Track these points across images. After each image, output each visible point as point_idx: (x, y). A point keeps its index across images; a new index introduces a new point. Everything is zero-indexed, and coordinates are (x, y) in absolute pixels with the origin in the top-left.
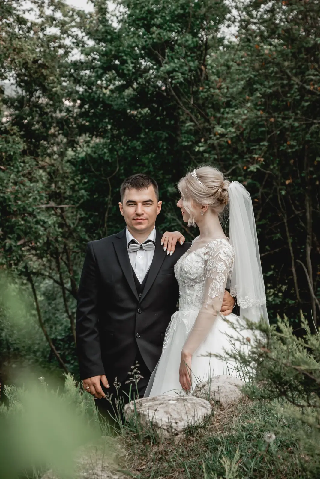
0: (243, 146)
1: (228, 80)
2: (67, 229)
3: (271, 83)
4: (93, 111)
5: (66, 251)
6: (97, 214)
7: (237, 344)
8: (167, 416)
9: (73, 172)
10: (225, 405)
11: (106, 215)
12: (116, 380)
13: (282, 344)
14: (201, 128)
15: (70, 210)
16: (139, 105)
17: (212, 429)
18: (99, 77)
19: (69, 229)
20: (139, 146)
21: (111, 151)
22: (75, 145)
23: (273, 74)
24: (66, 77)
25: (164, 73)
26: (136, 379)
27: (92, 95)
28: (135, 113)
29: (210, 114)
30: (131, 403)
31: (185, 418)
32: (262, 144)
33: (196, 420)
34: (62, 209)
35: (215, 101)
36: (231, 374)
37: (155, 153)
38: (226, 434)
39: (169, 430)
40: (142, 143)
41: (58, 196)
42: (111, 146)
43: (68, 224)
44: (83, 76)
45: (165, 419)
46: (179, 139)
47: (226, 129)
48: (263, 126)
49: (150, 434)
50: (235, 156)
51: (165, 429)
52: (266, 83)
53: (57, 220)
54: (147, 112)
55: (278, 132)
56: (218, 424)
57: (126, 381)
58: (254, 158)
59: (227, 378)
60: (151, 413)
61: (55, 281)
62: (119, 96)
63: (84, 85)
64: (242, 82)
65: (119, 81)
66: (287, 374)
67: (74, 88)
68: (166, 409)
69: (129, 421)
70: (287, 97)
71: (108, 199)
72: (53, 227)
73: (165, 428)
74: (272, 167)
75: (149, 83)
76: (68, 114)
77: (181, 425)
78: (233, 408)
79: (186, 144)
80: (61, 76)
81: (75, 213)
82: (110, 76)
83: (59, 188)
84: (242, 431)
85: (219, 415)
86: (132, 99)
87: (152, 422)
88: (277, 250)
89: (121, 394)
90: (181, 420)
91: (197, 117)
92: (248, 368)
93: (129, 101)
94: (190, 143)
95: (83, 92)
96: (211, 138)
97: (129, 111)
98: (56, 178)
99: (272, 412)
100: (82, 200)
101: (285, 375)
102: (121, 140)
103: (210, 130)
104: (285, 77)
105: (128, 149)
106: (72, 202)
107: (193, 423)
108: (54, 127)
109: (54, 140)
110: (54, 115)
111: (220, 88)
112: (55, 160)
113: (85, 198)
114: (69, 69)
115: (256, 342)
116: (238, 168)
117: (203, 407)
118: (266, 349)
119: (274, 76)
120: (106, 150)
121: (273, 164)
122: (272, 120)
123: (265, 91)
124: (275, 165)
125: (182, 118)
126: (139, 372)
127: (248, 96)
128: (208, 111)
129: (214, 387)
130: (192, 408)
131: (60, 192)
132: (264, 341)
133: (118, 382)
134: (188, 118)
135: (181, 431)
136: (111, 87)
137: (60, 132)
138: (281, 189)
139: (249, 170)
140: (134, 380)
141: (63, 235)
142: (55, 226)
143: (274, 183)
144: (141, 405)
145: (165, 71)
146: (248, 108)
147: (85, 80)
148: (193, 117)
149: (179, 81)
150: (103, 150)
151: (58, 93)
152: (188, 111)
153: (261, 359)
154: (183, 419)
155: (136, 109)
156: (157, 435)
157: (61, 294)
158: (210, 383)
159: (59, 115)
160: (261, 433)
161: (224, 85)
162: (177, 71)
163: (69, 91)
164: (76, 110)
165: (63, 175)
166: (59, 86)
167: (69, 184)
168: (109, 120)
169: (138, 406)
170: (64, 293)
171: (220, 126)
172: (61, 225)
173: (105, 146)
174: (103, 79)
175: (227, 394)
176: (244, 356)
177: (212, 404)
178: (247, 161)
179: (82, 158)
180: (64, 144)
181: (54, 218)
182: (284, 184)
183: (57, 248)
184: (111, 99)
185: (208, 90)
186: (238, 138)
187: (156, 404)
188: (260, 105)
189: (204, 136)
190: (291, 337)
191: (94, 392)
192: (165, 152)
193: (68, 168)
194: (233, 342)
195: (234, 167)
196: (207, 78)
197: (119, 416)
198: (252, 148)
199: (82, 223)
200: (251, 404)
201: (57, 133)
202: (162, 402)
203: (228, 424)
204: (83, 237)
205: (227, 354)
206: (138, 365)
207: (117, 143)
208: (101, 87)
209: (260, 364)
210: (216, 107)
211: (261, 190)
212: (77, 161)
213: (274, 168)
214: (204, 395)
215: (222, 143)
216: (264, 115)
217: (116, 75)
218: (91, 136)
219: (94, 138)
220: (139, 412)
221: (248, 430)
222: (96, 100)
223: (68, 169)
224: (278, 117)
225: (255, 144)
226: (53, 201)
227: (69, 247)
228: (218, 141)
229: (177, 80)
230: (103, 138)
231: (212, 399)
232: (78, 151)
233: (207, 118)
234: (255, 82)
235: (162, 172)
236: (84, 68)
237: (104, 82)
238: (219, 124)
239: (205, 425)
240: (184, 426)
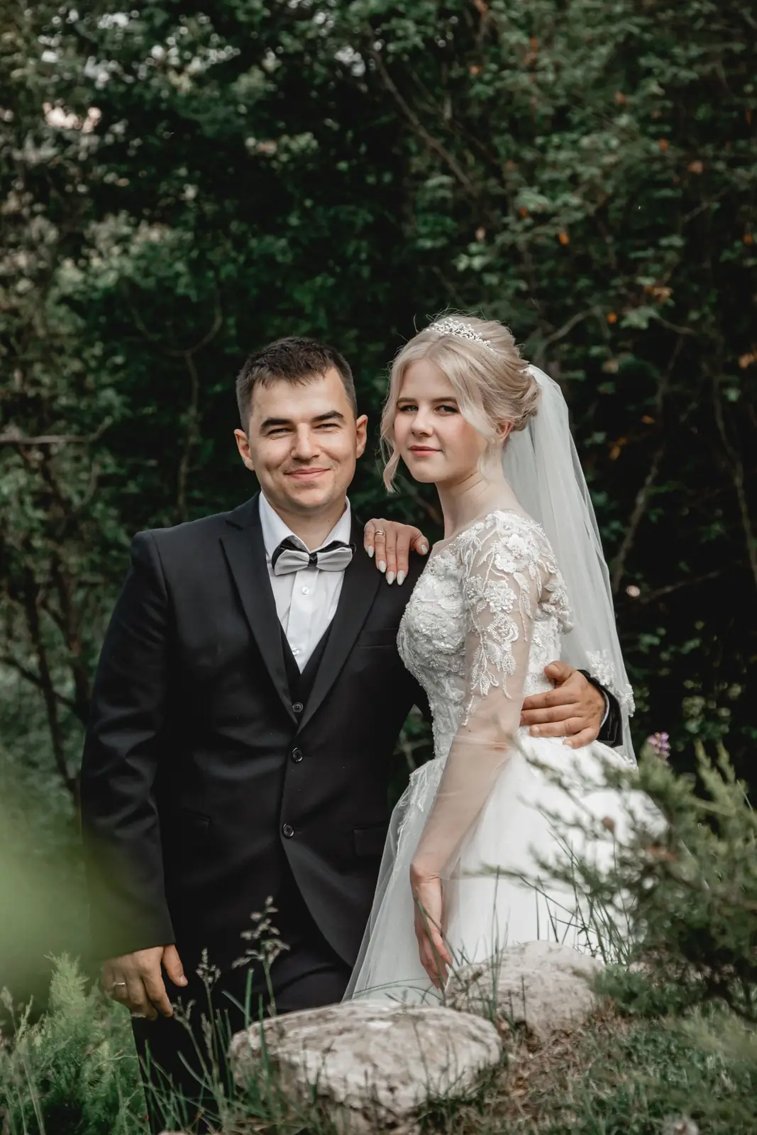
0: (605, 250)
1: (560, 44)
2: (59, 512)
3: (695, 51)
4: (136, 142)
5: (58, 579)
6: (153, 463)
7: (575, 836)
8: (362, 1068)
9: (78, 334)
10: (542, 1035)
11: (184, 468)
12: (205, 959)
13: (713, 839)
14: (475, 194)
15: (71, 452)
16: (281, 125)
17: (502, 1108)
18: (158, 36)
19: (67, 512)
20: (284, 252)
21: (197, 267)
22: (85, 251)
23: (700, 24)
24: (52, 33)
25: (362, 20)
26: (267, 953)
27: (137, 90)
28: (270, 147)
29: (502, 151)
30: (250, 1029)
31: (419, 1073)
32: (664, 242)
33: (452, 1078)
34: (44, 448)
35: (518, 109)
36: (560, 937)
37: (332, 274)
38: (548, 1123)
39: (370, 1113)
40: (293, 242)
41: (30, 410)
42: (194, 254)
43: (64, 496)
44: (105, 31)
45: (356, 1078)
46: (408, 230)
47: (553, 198)
48: (667, 184)
49: (309, 1126)
50: (583, 283)
51: (355, 1110)
52: (677, 50)
53: (29, 483)
54: (308, 145)
55: (716, 206)
56: (521, 1092)
57: (235, 959)
58: (641, 287)
59: (551, 950)
60: (312, 1059)
61: (26, 674)
62: (223, 96)
63: (109, 57)
64: (604, 50)
65: (220, 47)
66: (729, 928)
67: (79, 68)
68: (360, 1046)
69: (246, 1087)
70: (744, 95)
71: (188, 419)
72: (15, 504)
73: (357, 1104)
74: (694, 316)
75: (314, 54)
76: (62, 152)
77: (407, 1097)
78: (567, 1044)
79: (428, 244)
80: (38, 30)
81: (85, 461)
82: (191, 32)
83: (36, 383)
84: (597, 1113)
85: (524, 1066)
86: (260, 105)
87: (315, 1088)
88: (713, 575)
89: (220, 1002)
90: (408, 1079)
91: (462, 160)
92: (610, 910)
93: (252, 110)
94: (441, 242)
95: (107, 83)
96: (505, 227)
97: (251, 142)
98: (25, 350)
99: (689, 1053)
100: (108, 421)
101: (723, 932)
102: (228, 234)
103: (503, 203)
104: (738, 31)
105: (249, 262)
106: (75, 427)
107: (442, 1091)
108: (19, 194)
109: (20, 234)
110: (17, 155)
111: (533, 68)
112: (20, 295)
113: (117, 414)
114: (62, 10)
115: (633, 829)
116: (592, 319)
117: (475, 1039)
118: (663, 853)
119: (702, 30)
120: (180, 267)
121: (698, 307)
122: (697, 167)
123: (675, 75)
124: (706, 309)
125: (418, 163)
126: (275, 931)
127: (624, 92)
128: (497, 140)
129: (508, 979)
130: (442, 1042)
131: (38, 395)
132: (658, 825)
133: (210, 965)
134: (437, 164)
135: (407, 1116)
136: (196, 65)
137: (38, 207)
138: (726, 385)
139: (624, 324)
140: (262, 957)
141: (49, 530)
142: (22, 502)
143: (705, 367)
144: (282, 1034)
145: (365, 14)
146: (623, 130)
147: (114, 42)
148: (451, 159)
149: (408, 44)
150: (170, 265)
151: (29, 84)
152: (435, 143)
153: (649, 884)
154: (411, 1078)
155: (274, 135)
156: (333, 1126)
157: (42, 715)
158: (495, 965)
159: (32, 154)
160: (655, 1121)
161: (545, 60)
162: (402, 16)
163: (62, 80)
164: (85, 141)
165: (48, 343)
166: (31, 62)
167: (66, 372)
168: (190, 171)
169: (271, 1038)
170: (52, 711)
171: (536, 189)
172: (42, 500)
173: (178, 254)
174: (171, 40)
175: (548, 1000)
176: (597, 873)
177: (502, 1033)
178: (620, 296)
179: (107, 291)
180: (49, 247)
181: (21, 477)
182: (734, 368)
183: (29, 573)
184: (194, 104)
185: (497, 76)
186: (590, 228)
187: (329, 1033)
188: (658, 122)
189: (484, 222)
190: (740, 815)
191: (141, 999)
192: (366, 272)
193: (61, 320)
194: (562, 830)
195: (579, 317)
196: (494, 37)
197: (215, 1071)
198: (633, 255)
199: (106, 492)
200: (624, 1031)
201: (25, 212)
202: (347, 1024)
203: (551, 1093)
204: (109, 535)
205: (544, 866)
206: (272, 910)
207: (216, 243)
208: (164, 66)
209: (644, 896)
210: (524, 128)
211: (663, 387)
212: (91, 301)
213: (703, 317)
214: (479, 1005)
215: (542, 241)
216: (673, 153)
217: (209, 28)
218: (132, 220)
219: (144, 228)
220: (276, 1056)
221: (614, 1111)
222: (147, 107)
223: (65, 323)
224: (716, 158)
225: (643, 242)
226: (18, 424)
227: (67, 566)
228: (529, 236)
229: (401, 44)
230: (173, 226)
231: (504, 1014)
232: (92, 271)
233: (497, 162)
234: (644, 49)
235: (353, 333)
236: (110, 7)
237: (174, 52)
238: (531, 181)
239: (481, 1096)
240: (416, 1099)
